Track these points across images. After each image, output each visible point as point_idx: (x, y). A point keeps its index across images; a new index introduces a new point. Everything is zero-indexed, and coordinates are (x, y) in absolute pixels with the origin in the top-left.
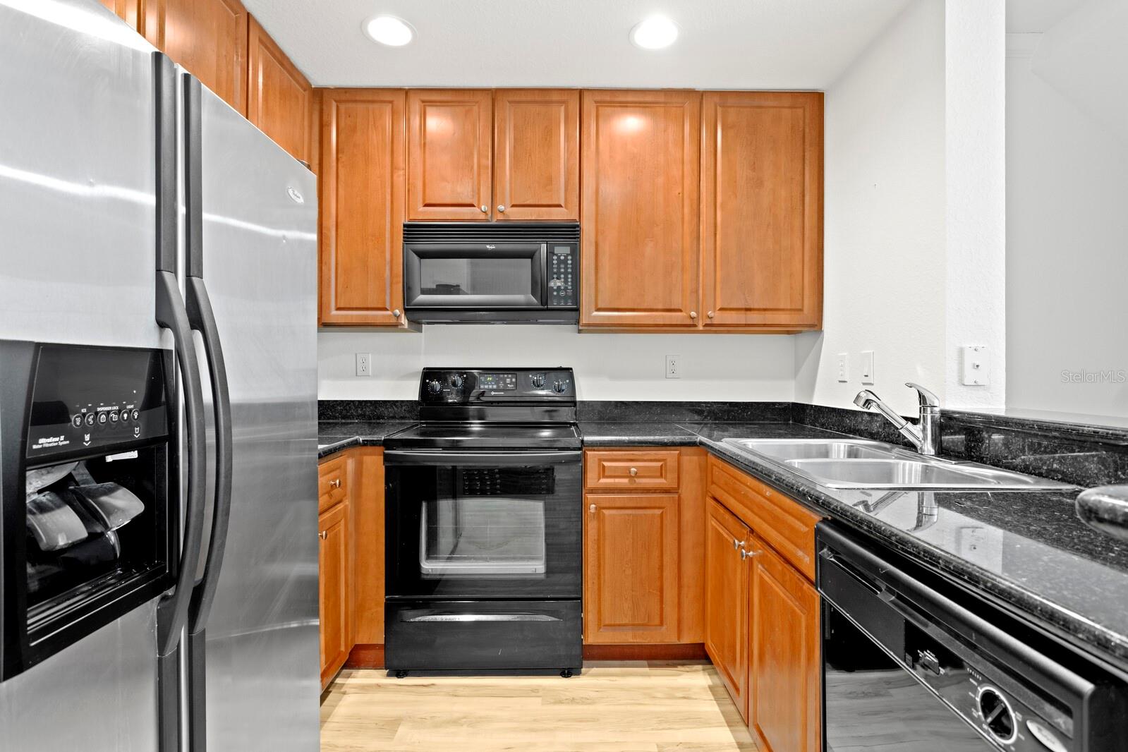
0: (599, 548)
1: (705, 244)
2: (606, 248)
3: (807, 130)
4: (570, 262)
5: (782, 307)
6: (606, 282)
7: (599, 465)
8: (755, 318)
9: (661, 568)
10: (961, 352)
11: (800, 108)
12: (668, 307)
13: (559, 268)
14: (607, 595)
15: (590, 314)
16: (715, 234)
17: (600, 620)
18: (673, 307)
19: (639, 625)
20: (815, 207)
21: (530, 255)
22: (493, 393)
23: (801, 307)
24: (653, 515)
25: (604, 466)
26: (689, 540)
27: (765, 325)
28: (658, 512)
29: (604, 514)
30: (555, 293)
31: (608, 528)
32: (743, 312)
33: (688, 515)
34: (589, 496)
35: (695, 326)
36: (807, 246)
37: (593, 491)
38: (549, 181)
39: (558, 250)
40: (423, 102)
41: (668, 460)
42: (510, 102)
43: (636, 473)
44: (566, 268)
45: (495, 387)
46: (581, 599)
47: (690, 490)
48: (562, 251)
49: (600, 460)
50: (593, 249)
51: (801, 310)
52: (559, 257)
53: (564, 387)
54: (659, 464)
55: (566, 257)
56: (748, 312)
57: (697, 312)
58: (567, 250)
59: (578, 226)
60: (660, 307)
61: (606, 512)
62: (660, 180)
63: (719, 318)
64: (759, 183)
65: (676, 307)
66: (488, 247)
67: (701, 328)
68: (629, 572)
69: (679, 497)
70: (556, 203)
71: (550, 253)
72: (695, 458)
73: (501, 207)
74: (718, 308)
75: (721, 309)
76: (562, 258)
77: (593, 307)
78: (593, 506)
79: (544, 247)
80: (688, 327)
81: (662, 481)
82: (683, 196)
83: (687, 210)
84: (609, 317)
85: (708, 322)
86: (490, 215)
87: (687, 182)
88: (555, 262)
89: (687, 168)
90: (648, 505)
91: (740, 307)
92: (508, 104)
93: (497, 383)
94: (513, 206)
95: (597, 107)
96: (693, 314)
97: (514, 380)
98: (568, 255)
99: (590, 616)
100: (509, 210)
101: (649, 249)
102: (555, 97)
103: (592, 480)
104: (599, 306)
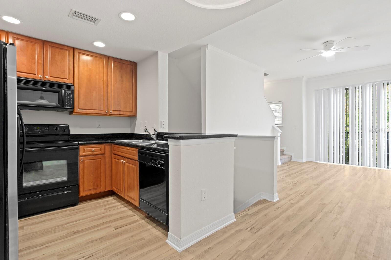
0: (83, 171)
1: (110, 95)
2: (82, 92)
3: (133, 71)
4: (71, 95)
5: (128, 111)
6: (82, 102)
7: (83, 149)
8: (121, 113)
9: (101, 173)
10: (161, 122)
11: (132, 65)
12: (99, 109)
13: (68, 97)
14: (86, 182)
15: (77, 110)
16: (112, 92)
17: (84, 189)
18: (101, 109)
19: (95, 188)
20: (135, 89)
21: (58, 92)
22: (40, 132)
23: (132, 111)
24: (98, 161)
25: (85, 149)
26: (107, 166)
27: (124, 115)
28: (99, 160)
29: (85, 162)
30: (66, 104)
31: (86, 165)
32: (119, 111)
33: (107, 160)
34: (81, 158)
35: (107, 114)
36: (133, 97)
37: (81, 156)
38: (64, 71)
39: (67, 92)
40: (14, 37)
41: (102, 147)
42: (50, 46)
43: (94, 151)
44: (70, 97)
45: (40, 130)
46: (78, 185)
47: (107, 154)
48: (69, 92)
49: (84, 148)
50: (78, 92)
51: (132, 112)
52: (68, 94)
53: (66, 130)
54: (100, 148)
55: (70, 94)
56: (120, 112)
57: (107, 111)
58: (70, 92)
59: (74, 86)
60: (97, 109)
61: (85, 161)
62: (97, 77)
63: (113, 113)
64: (123, 81)
65: (102, 109)
66: (43, 88)
67: (108, 115)
68: (92, 175)
69: (105, 156)
70: (66, 78)
71: (65, 92)
72: (109, 146)
73: (47, 77)
74: (113, 110)
75: (113, 111)
76: (69, 94)
77: (78, 108)
78: (82, 160)
79: (63, 90)
80: (105, 114)
81: (101, 152)
82: (103, 82)
83: (105, 85)
84: (83, 111)
85: (110, 113)
86: (42, 78)
87: (105, 78)
88: (66, 95)
89: (105, 75)
90: (97, 158)
91: (118, 110)
92: (49, 46)
93: (41, 129)
94: (51, 77)
95: (79, 54)
96: (106, 111)
97: (48, 128)
98: (71, 93)
99: (81, 189)
100: (49, 77)
101: (94, 94)
102: (66, 48)
103: (81, 153)
104: (80, 108)
